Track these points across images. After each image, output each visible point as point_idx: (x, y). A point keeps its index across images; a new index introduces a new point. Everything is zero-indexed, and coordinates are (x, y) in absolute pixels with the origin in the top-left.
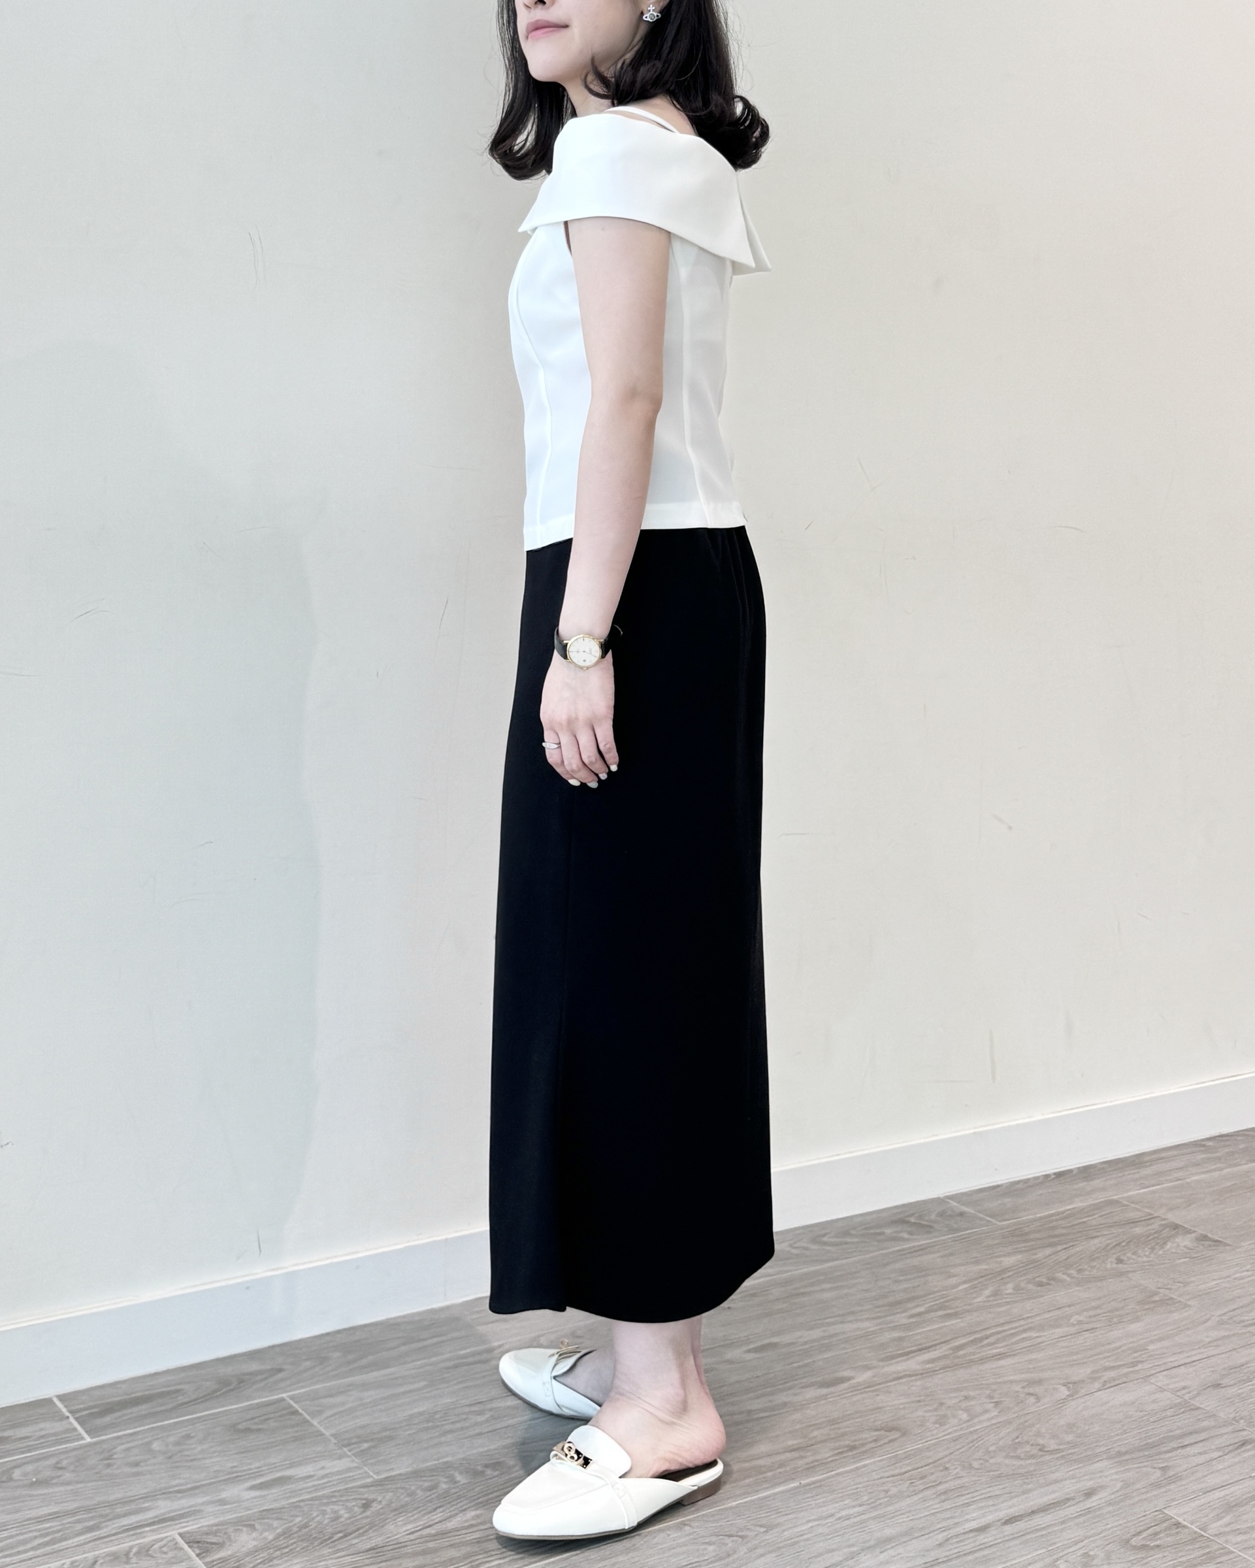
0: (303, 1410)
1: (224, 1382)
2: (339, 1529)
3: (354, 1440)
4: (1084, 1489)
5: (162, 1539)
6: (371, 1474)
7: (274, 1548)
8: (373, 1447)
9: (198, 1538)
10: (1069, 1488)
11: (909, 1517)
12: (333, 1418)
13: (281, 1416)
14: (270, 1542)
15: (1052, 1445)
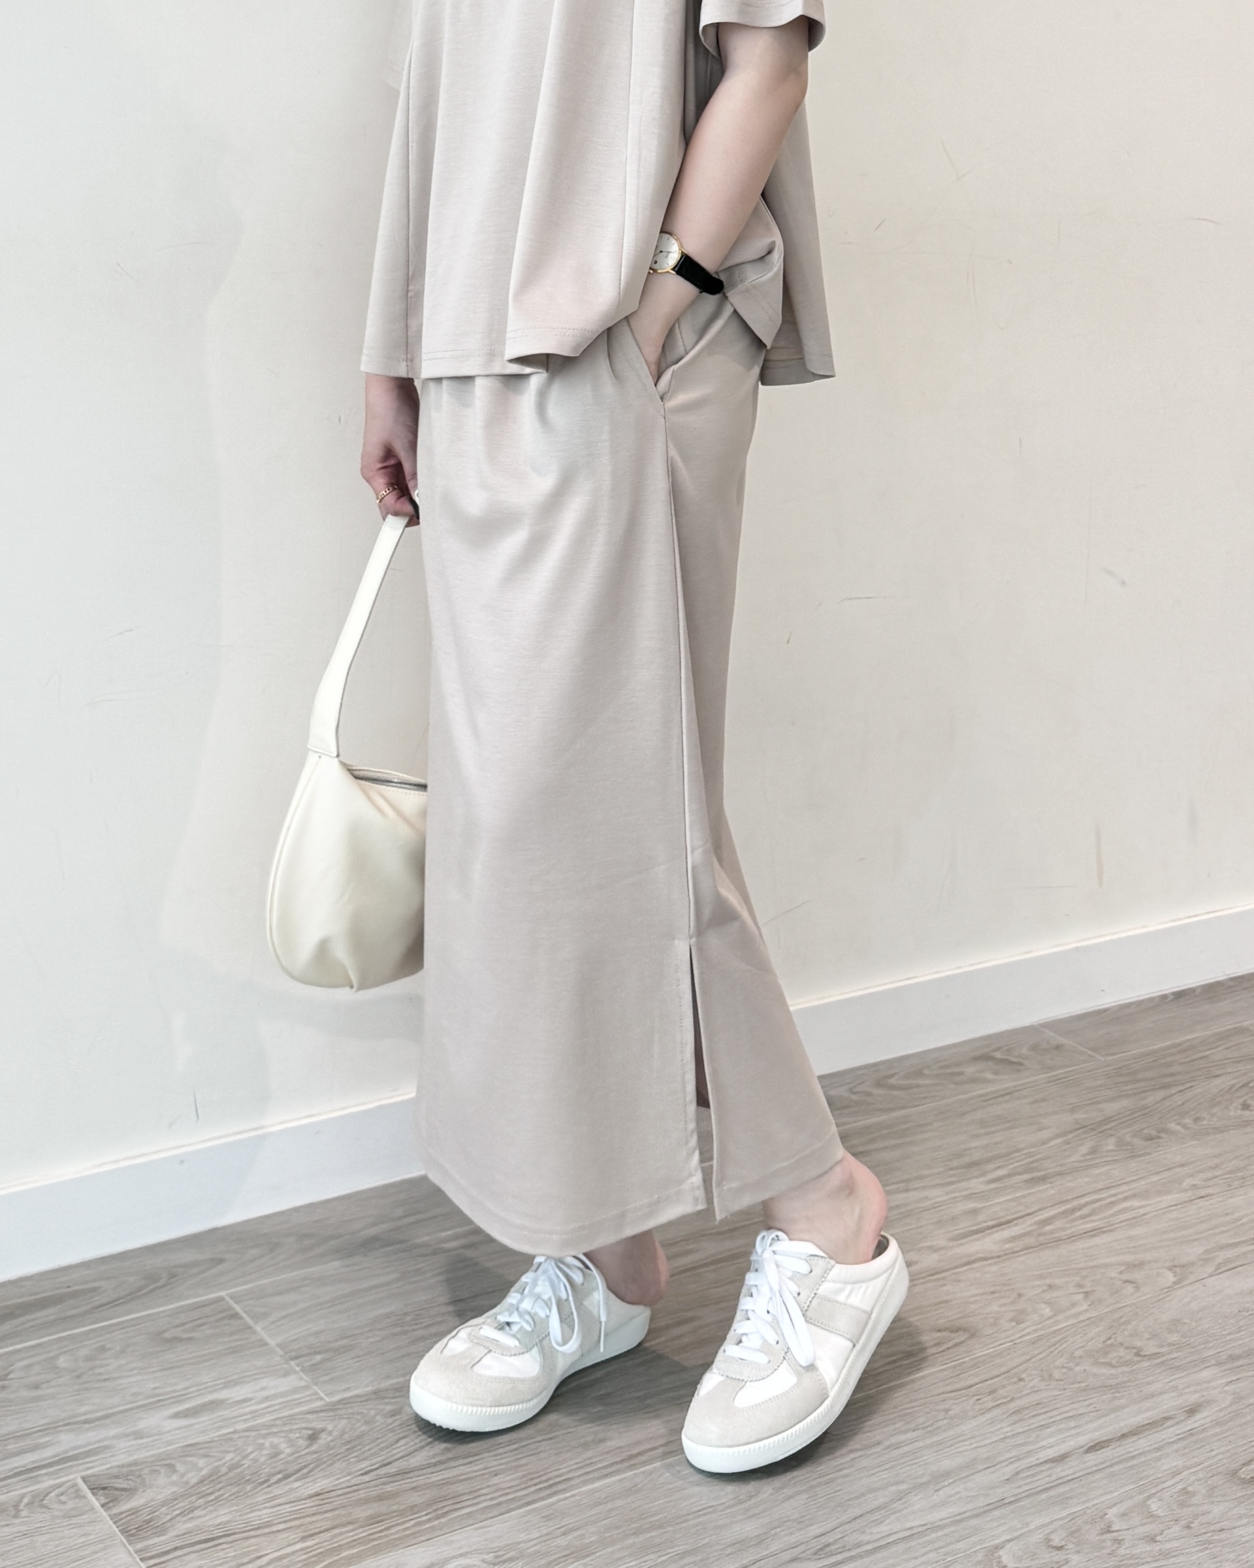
0: (245, 1312)
1: (151, 1278)
2: (278, 1469)
3: (306, 1351)
4: (1187, 1404)
5: (59, 1486)
6: (322, 1395)
7: (197, 1494)
8: (326, 1360)
9: (105, 1483)
10: (1168, 1403)
11: (971, 1444)
12: (279, 1323)
13: (217, 1321)
14: (192, 1487)
15: (1151, 1348)
